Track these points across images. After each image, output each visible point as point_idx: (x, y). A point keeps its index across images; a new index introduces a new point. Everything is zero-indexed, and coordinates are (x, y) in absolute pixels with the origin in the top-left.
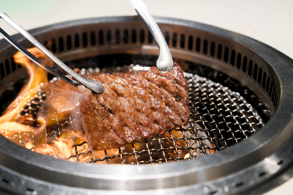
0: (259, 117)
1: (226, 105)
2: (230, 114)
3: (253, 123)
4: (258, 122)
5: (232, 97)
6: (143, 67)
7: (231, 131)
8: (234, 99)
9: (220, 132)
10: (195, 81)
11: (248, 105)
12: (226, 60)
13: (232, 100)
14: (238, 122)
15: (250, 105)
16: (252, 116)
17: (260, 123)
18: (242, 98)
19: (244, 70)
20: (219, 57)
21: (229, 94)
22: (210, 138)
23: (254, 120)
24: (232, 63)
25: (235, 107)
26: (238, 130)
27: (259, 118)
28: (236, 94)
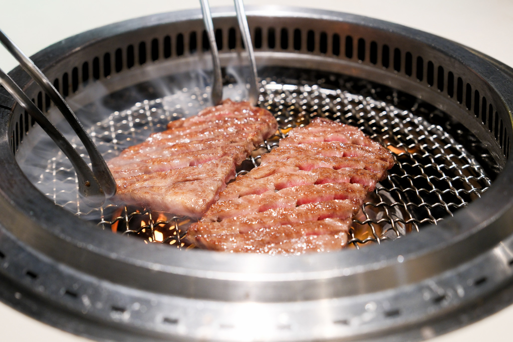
0: (478, 166)
1: (422, 147)
2: (431, 162)
3: (470, 177)
4: (479, 175)
5: (431, 133)
6: (283, 85)
7: (437, 191)
8: (435, 136)
9: (418, 194)
10: (368, 108)
11: (458, 147)
12: (409, 72)
13: (431, 138)
14: (446, 175)
15: (460, 146)
16: (467, 166)
17: (481, 176)
18: (447, 135)
19: (441, 87)
20: (397, 68)
21: (425, 128)
22: (403, 204)
23: (470, 171)
24: (420, 77)
25: (437, 151)
26: (448, 190)
27: (479, 169)
28: (436, 127)
